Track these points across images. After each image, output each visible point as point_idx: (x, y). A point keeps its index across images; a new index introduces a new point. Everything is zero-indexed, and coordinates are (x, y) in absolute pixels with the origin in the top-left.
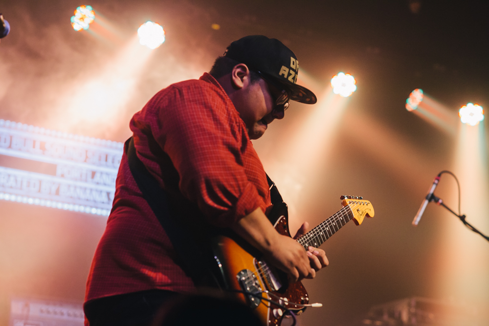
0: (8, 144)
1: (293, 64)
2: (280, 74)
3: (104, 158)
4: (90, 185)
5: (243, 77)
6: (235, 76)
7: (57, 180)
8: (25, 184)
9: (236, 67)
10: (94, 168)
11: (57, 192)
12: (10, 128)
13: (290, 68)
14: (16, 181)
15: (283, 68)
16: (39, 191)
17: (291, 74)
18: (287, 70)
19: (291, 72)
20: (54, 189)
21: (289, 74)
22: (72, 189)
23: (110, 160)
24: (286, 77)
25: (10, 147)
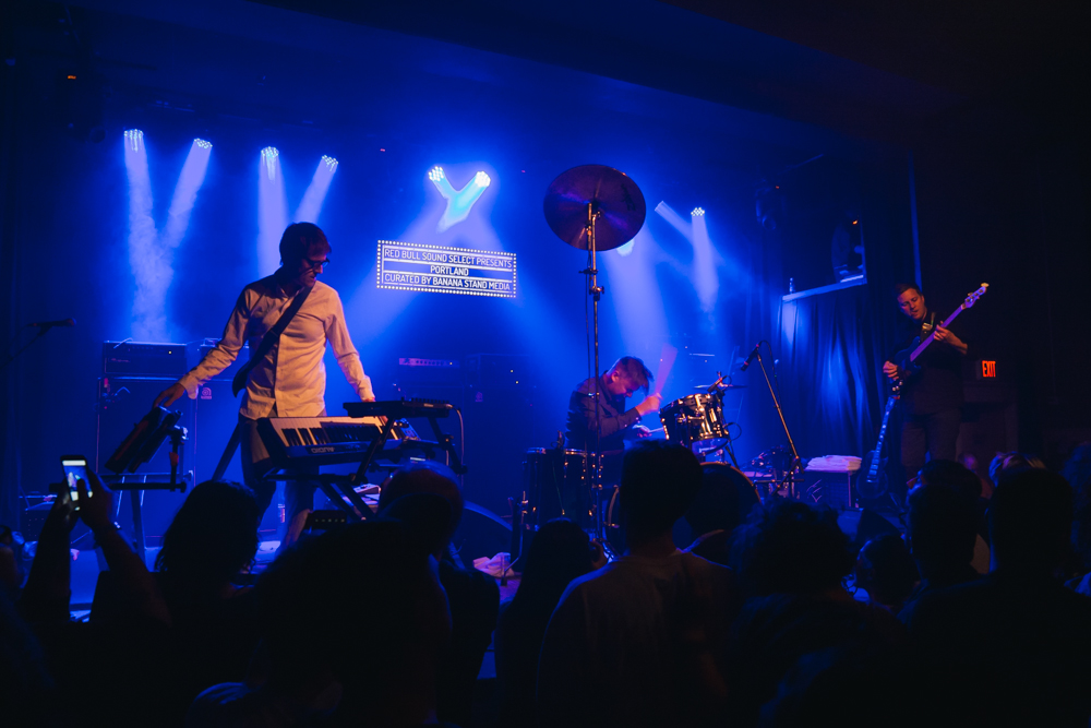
0: (398, 256)
3: (459, 259)
4: (452, 276)
7: (431, 275)
10: (453, 265)
11: (431, 283)
12: (399, 245)
16: (420, 283)
20: (429, 280)
22: (440, 279)
23: (463, 260)
25: (400, 258)
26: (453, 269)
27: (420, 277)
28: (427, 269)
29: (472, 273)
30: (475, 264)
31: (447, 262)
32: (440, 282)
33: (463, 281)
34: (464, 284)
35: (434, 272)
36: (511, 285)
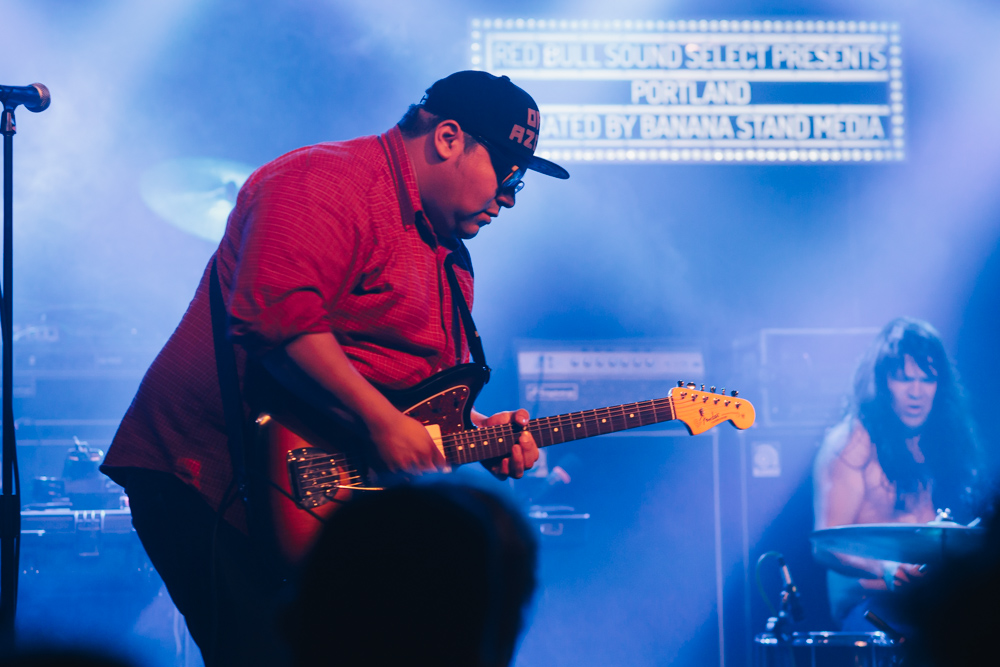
0: (535, 61)
1: (532, 119)
2: (511, 137)
3: (717, 55)
4: (697, 108)
5: (451, 141)
6: (439, 140)
7: (634, 110)
8: (575, 126)
9: (441, 124)
10: (701, 76)
11: (636, 133)
12: (536, 30)
13: (528, 127)
14: (558, 123)
15: (516, 127)
16: (603, 136)
17: (528, 136)
18: (522, 130)
19: (529, 132)
20: (629, 127)
21: (526, 137)
22: (663, 121)
23: (730, 56)
24: (520, 141)
25: (540, 66)
26: (701, 87)
27: (603, 118)
28: (620, 93)
29: (763, 93)
30: (769, 65)
31: (683, 66)
32: (663, 128)
33: (733, 120)
34: (736, 128)
35: (643, 101)
36: (885, 121)
